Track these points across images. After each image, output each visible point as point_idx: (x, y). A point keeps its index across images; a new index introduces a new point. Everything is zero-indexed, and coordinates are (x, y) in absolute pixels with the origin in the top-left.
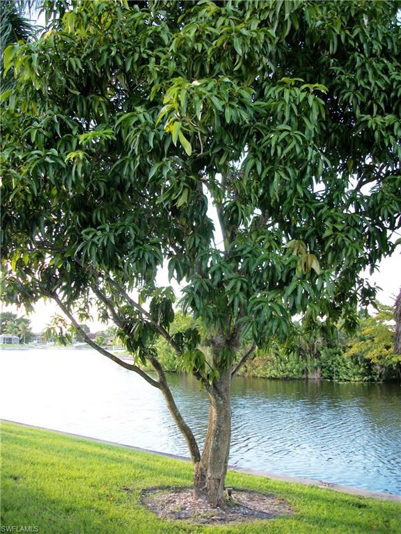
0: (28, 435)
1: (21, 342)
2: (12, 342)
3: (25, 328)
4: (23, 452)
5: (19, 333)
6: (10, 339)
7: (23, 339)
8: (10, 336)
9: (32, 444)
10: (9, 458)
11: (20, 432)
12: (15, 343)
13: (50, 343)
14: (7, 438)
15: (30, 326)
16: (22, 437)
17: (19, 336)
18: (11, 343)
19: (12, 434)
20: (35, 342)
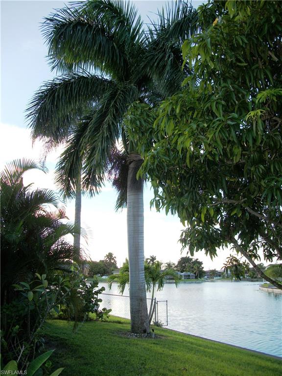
0: (213, 348)
1: (196, 277)
2: (191, 277)
3: (198, 268)
4: (213, 363)
5: (195, 272)
6: (189, 276)
7: (197, 275)
8: (189, 273)
9: (218, 357)
10: (203, 369)
11: (207, 346)
12: (192, 278)
13: (216, 278)
14: (198, 351)
15: (202, 266)
16: (209, 350)
17: (195, 274)
18: (189, 278)
19: (201, 348)
20: (206, 277)
